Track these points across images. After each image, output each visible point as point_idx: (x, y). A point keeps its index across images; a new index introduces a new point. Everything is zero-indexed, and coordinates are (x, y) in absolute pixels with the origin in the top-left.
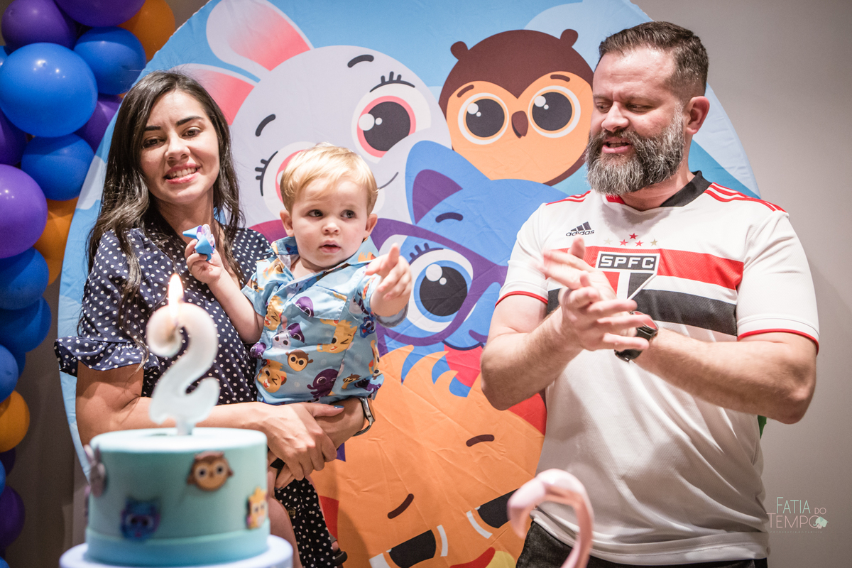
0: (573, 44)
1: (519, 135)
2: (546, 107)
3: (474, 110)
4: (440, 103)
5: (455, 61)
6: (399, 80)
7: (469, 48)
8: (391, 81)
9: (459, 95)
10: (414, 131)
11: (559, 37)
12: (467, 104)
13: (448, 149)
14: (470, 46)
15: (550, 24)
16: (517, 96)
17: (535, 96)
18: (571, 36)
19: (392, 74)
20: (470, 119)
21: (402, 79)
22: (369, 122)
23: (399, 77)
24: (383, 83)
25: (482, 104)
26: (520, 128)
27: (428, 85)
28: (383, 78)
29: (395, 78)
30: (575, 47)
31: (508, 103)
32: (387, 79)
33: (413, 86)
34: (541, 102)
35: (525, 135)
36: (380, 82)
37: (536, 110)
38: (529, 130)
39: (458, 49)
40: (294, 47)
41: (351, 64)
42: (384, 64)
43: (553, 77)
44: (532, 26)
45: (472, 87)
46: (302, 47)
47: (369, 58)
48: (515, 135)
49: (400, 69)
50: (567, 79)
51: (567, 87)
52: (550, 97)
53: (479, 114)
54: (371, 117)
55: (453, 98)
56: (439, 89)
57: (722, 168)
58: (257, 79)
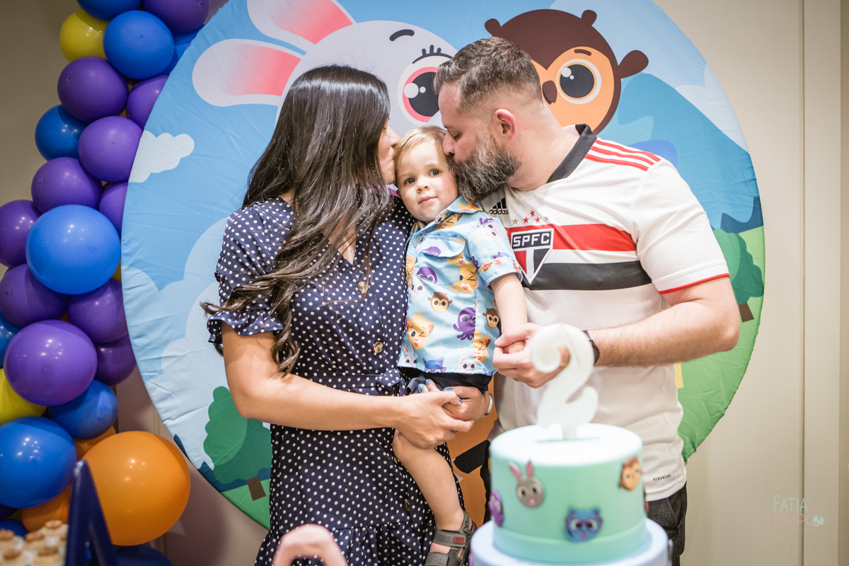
0: (593, 23)
1: (549, 102)
2: (572, 78)
6: (437, 53)
7: (501, 25)
8: (432, 54)
11: (580, 17)
14: (502, 23)
15: (571, 5)
16: (547, 67)
17: (562, 67)
18: (590, 16)
19: (432, 47)
21: (442, 52)
22: (413, 91)
23: (439, 50)
24: (425, 55)
26: (550, 95)
28: (424, 51)
29: (435, 51)
32: (428, 52)
34: (567, 73)
35: (554, 102)
36: (422, 55)
37: (564, 80)
38: (558, 97)
39: (491, 25)
40: (337, 22)
41: (393, 38)
42: (424, 38)
43: (576, 51)
44: (555, 6)
46: (344, 22)
47: (411, 33)
48: (546, 102)
49: (440, 43)
50: (589, 54)
51: (589, 61)
52: (575, 69)
54: (415, 86)
57: (720, 131)
58: (303, 53)
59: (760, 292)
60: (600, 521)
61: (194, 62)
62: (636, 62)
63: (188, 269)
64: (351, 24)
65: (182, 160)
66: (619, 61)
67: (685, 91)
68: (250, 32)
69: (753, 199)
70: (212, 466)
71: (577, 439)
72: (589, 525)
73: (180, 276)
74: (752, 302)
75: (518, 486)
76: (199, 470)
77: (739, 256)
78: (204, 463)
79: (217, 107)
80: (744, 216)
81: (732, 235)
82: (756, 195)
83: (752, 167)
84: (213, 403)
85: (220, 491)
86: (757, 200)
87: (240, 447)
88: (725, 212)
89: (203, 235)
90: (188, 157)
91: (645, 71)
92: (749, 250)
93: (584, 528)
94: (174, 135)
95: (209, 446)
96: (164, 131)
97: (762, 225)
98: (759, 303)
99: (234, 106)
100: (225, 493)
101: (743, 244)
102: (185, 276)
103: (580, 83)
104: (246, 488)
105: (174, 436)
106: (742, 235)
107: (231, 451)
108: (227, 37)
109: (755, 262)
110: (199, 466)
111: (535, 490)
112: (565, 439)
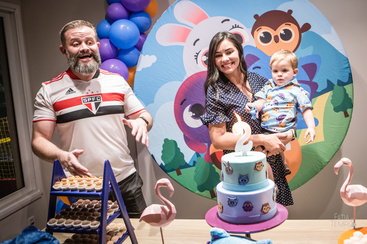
0: (291, 14)
1: (277, 43)
2: (284, 34)
3: (262, 35)
4: (251, 34)
5: (255, 20)
6: (238, 27)
7: (259, 16)
8: (236, 27)
9: (257, 31)
10: (244, 42)
11: (287, 12)
12: (260, 33)
13: (255, 47)
14: (260, 16)
15: (284, 8)
16: (275, 30)
17: (281, 30)
18: (290, 12)
19: (236, 25)
20: (261, 38)
21: (239, 26)
23: (238, 26)
24: (233, 28)
25: (264, 33)
26: (277, 40)
27: (247, 28)
28: (233, 26)
29: (237, 26)
30: (292, 15)
31: (273, 33)
32: (234, 27)
33: (243, 28)
34: (283, 32)
35: (278, 42)
36: (232, 28)
37: (281, 34)
38: (279, 41)
39: (256, 16)
40: (204, 17)
41: (222, 22)
42: (233, 22)
43: (286, 24)
44: (278, 9)
45: (261, 28)
46: (206, 17)
47: (228, 20)
48: (275, 42)
49: (238, 23)
50: (290, 25)
51: (290, 27)
52: (285, 31)
53: (264, 37)
55: (256, 32)
56: (251, 29)
57: (337, 50)
58: (192, 28)
59: (352, 107)
60: (248, 180)
61: (156, 31)
62: (307, 27)
63: (155, 100)
64: (208, 18)
65: (153, 64)
66: (301, 27)
67: (324, 36)
68: (175, 21)
69: (348, 74)
70: (164, 164)
71: (247, 156)
72: (246, 181)
73: (152, 102)
74: (349, 111)
75: (226, 169)
76: (160, 166)
77: (344, 95)
78: (161, 164)
79: (164, 46)
80: (346, 80)
81: (341, 87)
82: (350, 72)
83: (349, 62)
84: (164, 144)
85: (166, 173)
86: (350, 74)
87: (173, 158)
88: (338, 79)
89: (160, 89)
90: (154, 63)
91: (310, 30)
92: (347, 92)
93: (244, 181)
94: (150, 55)
95: (163, 158)
96: (147, 54)
97: (352, 82)
98: (351, 111)
99: (170, 46)
100: (168, 173)
101: (345, 90)
102: (154, 102)
103: (287, 35)
104: (175, 172)
105: (151, 154)
106: (345, 87)
107: (170, 160)
108: (167, 23)
109: (350, 96)
110: (160, 164)
111: (230, 170)
112: (243, 156)
